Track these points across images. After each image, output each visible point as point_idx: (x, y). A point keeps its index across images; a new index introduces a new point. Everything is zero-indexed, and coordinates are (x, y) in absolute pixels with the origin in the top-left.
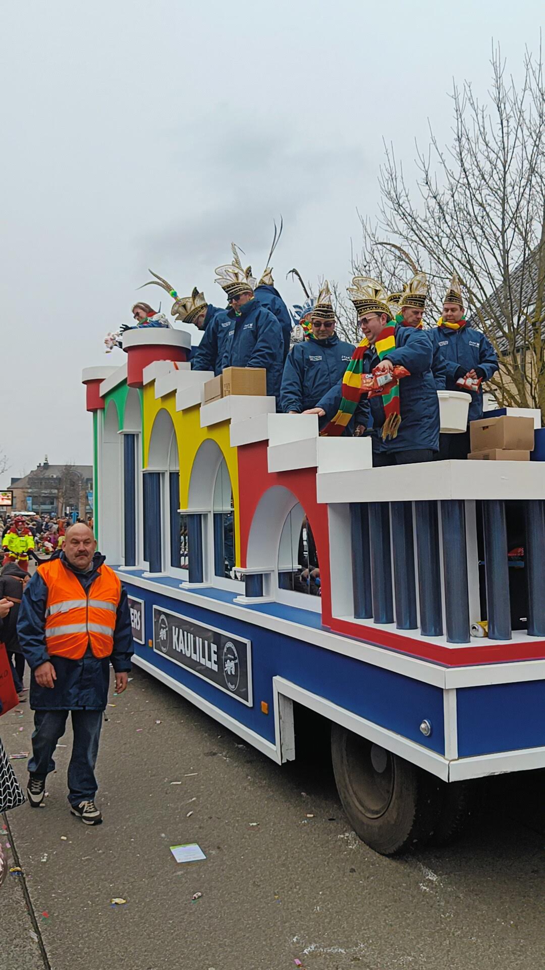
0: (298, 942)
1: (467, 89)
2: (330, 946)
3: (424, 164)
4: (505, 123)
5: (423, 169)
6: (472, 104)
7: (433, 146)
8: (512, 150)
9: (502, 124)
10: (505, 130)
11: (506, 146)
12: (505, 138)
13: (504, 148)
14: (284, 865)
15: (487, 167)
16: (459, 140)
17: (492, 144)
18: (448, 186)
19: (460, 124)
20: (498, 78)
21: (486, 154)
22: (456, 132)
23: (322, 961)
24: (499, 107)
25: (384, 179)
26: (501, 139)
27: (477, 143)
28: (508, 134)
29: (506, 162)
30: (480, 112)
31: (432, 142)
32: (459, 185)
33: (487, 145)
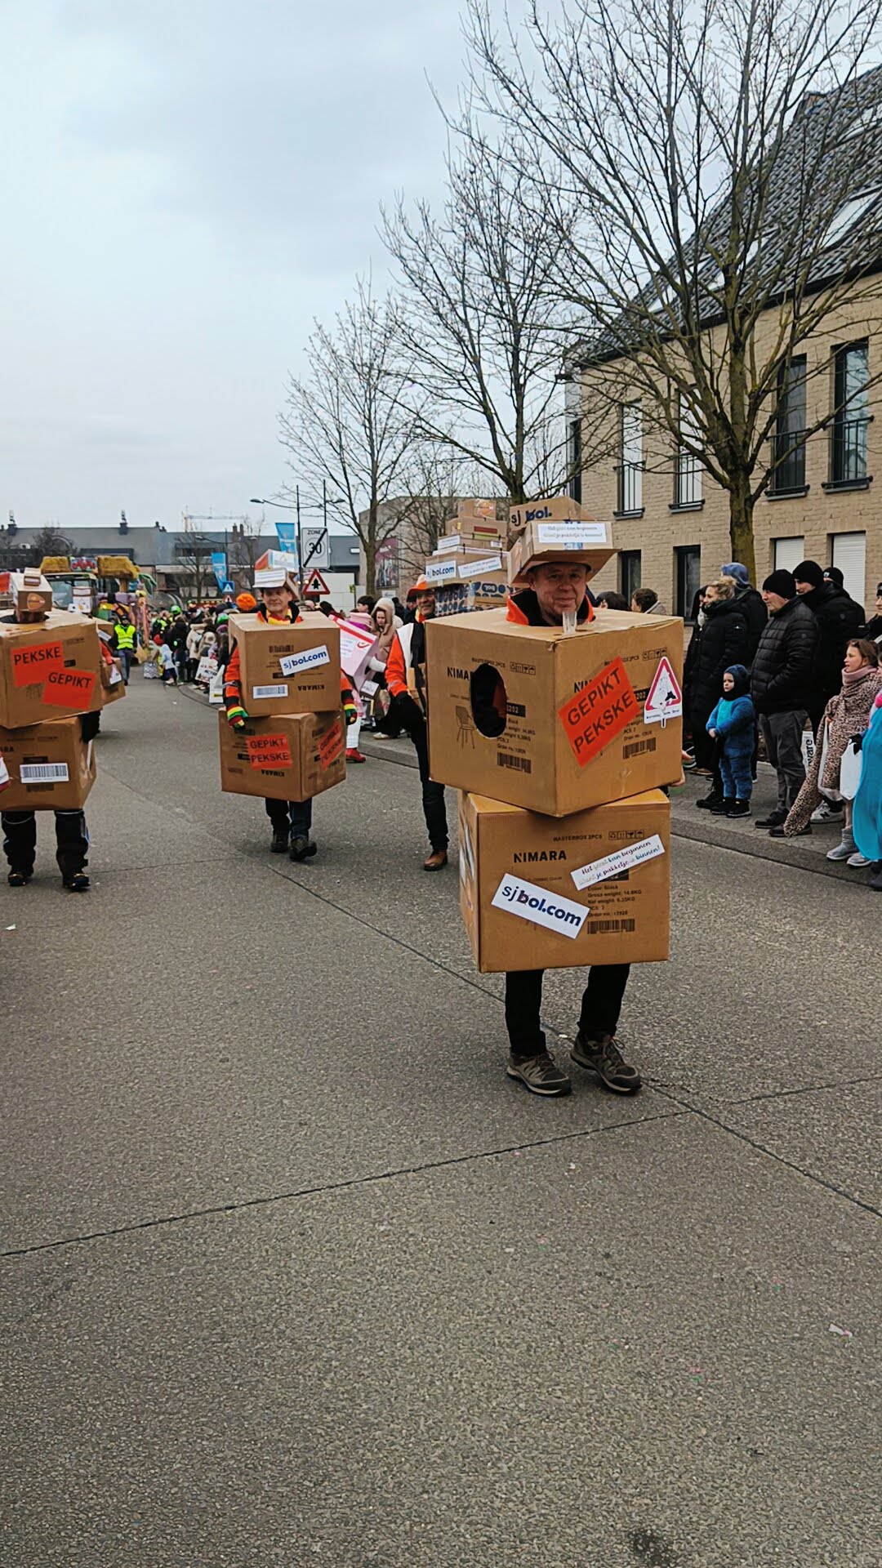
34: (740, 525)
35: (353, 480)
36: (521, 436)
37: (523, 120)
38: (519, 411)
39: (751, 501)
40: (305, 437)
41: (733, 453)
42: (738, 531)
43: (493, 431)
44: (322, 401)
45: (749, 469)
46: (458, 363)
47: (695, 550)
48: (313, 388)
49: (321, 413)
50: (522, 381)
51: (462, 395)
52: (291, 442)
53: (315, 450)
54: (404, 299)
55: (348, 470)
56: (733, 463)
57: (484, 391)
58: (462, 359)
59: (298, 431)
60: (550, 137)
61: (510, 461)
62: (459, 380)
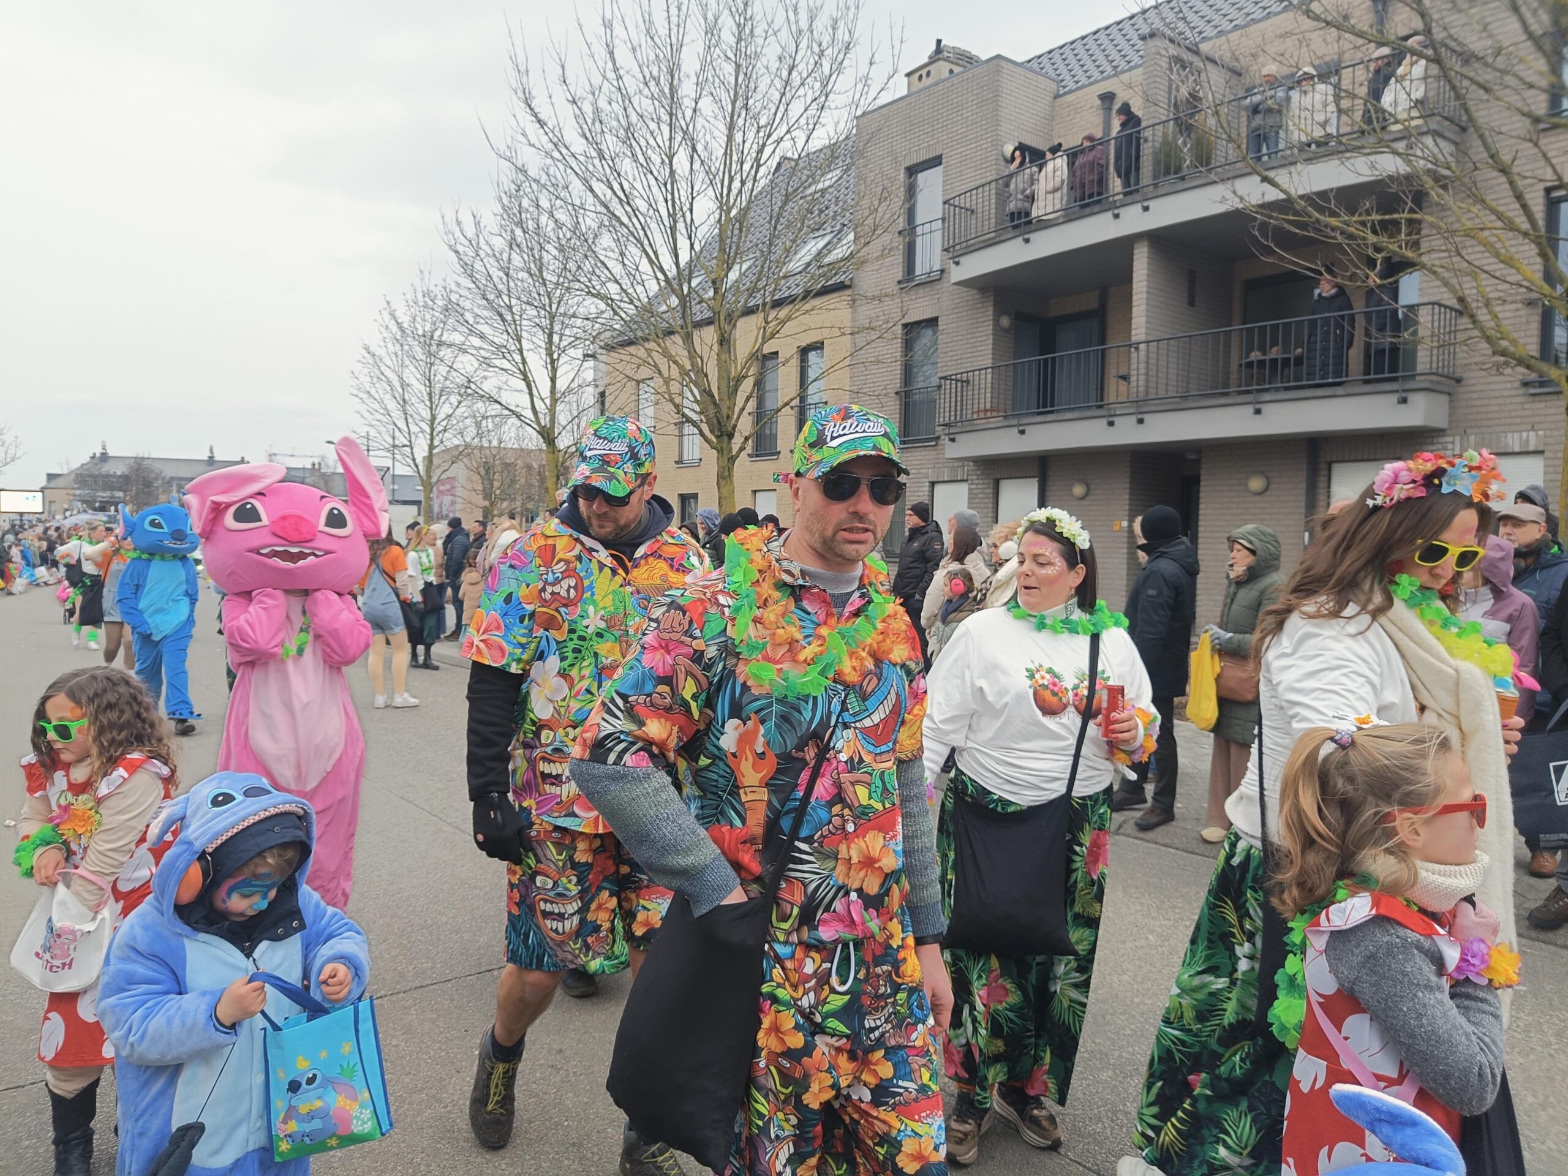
34: (724, 478)
35: (414, 429)
36: (554, 401)
37: (556, 154)
38: (553, 380)
39: (732, 460)
40: (373, 391)
41: (719, 423)
42: (723, 483)
43: (531, 395)
44: (389, 363)
45: (731, 436)
46: (501, 339)
47: (695, 496)
48: (380, 352)
49: (387, 372)
50: (555, 356)
51: (506, 364)
52: (361, 395)
53: (381, 402)
54: (458, 285)
55: (410, 420)
56: (720, 430)
57: (524, 362)
58: (505, 336)
59: (367, 386)
60: (577, 169)
61: (545, 421)
62: (501, 350)
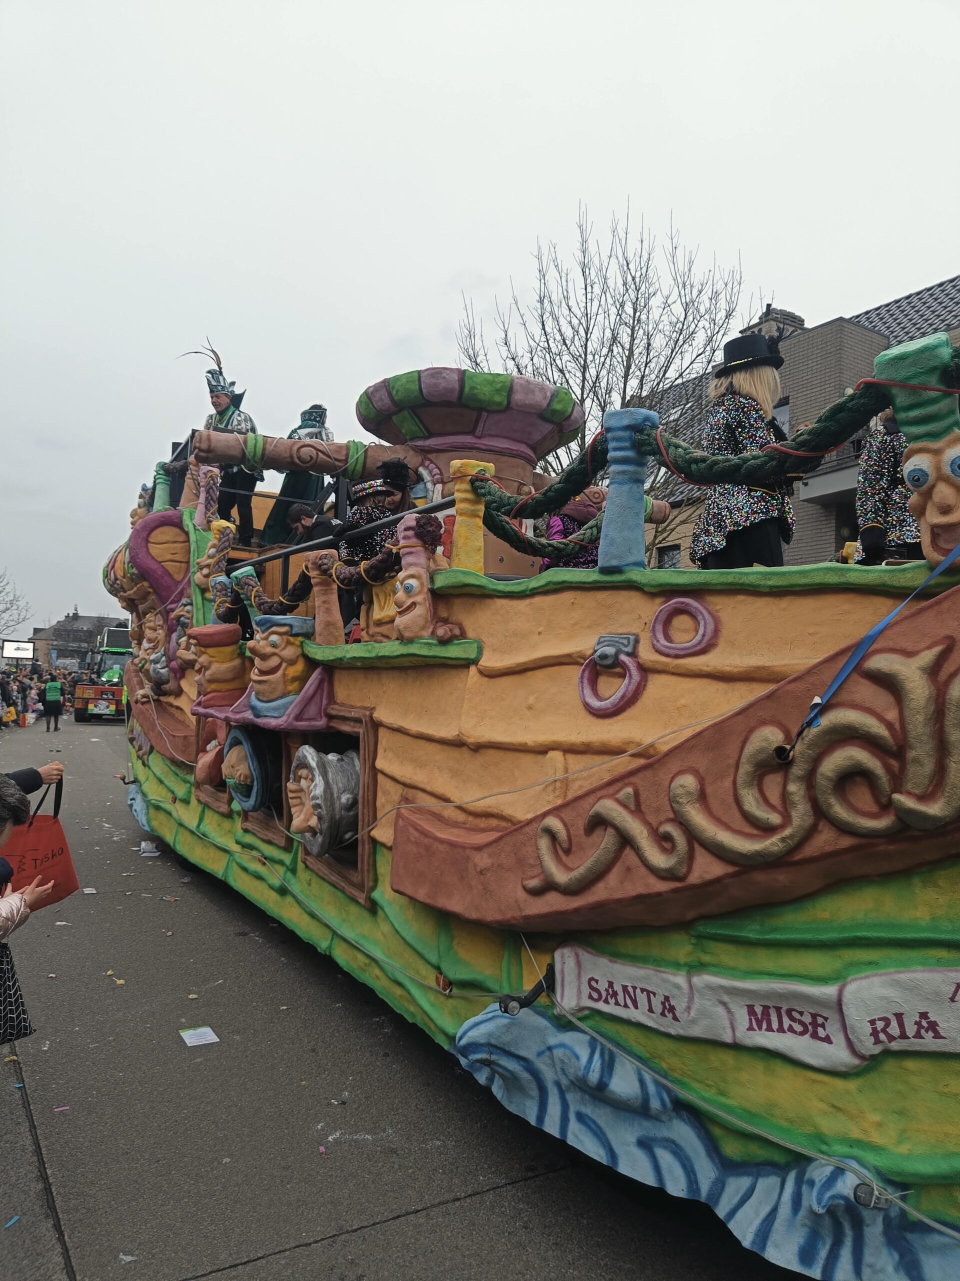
0: (322, 1130)
1: (552, 249)
2: (356, 1132)
3: (503, 323)
4: (589, 289)
5: (503, 328)
6: (556, 266)
7: (514, 307)
8: (594, 317)
9: (586, 289)
10: (589, 296)
11: (589, 312)
12: (589, 304)
13: (587, 315)
14: (313, 1050)
15: (568, 333)
16: (541, 301)
17: (575, 309)
18: (527, 348)
19: (543, 285)
20: (584, 242)
21: (569, 319)
22: (538, 293)
23: (346, 1148)
24: (584, 273)
25: (463, 336)
26: (584, 305)
27: (560, 306)
28: (592, 300)
29: (588, 329)
30: (564, 275)
31: (513, 302)
32: (539, 348)
33: (570, 310)
